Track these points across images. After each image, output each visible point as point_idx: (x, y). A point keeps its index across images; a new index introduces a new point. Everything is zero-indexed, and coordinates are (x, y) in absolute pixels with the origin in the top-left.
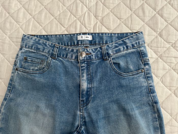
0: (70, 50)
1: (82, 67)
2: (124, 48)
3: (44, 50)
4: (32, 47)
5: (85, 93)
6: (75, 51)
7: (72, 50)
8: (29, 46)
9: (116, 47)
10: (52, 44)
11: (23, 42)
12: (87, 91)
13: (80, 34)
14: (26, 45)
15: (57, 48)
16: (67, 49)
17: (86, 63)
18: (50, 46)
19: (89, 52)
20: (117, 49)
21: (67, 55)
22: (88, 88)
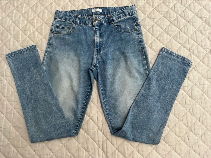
0: (87, 18)
1: (96, 29)
2: (123, 15)
3: (70, 20)
4: (62, 18)
5: (98, 44)
6: (91, 19)
7: (89, 19)
8: (60, 17)
9: (118, 15)
10: (75, 15)
11: (56, 15)
12: (100, 44)
13: (94, 8)
14: (58, 17)
15: (79, 17)
16: (85, 18)
17: (98, 26)
18: (74, 17)
19: (100, 19)
20: (118, 16)
21: (85, 22)
22: (100, 41)
